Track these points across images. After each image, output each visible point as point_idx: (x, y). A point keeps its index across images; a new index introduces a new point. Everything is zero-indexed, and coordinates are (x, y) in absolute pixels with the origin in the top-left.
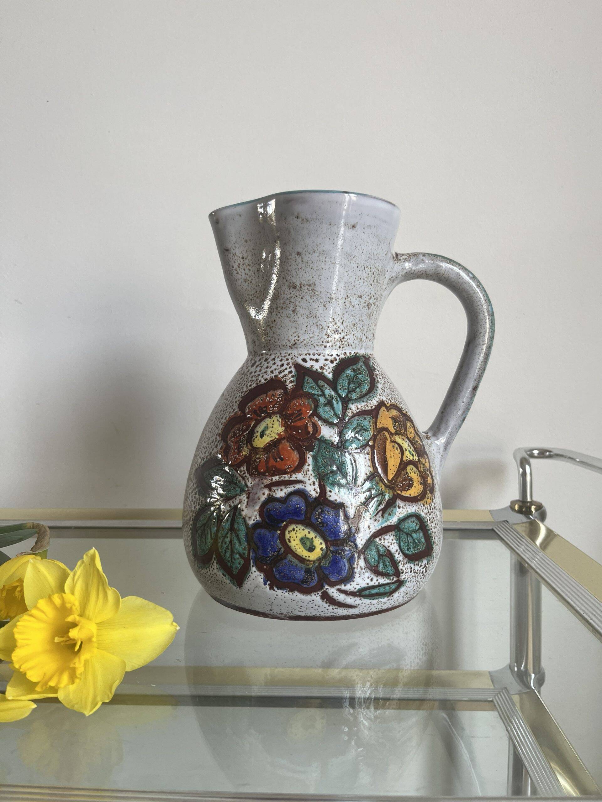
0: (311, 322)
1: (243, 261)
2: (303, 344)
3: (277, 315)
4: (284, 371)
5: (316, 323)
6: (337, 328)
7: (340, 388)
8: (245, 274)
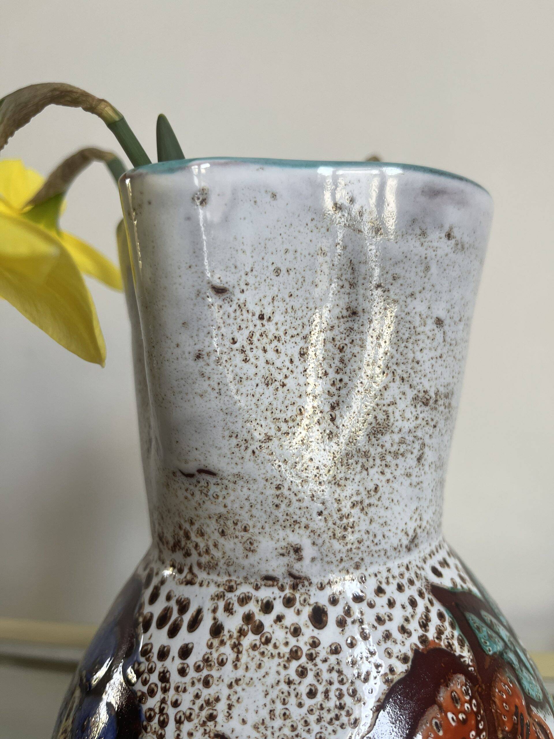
1: (263, 325)
3: (382, 473)
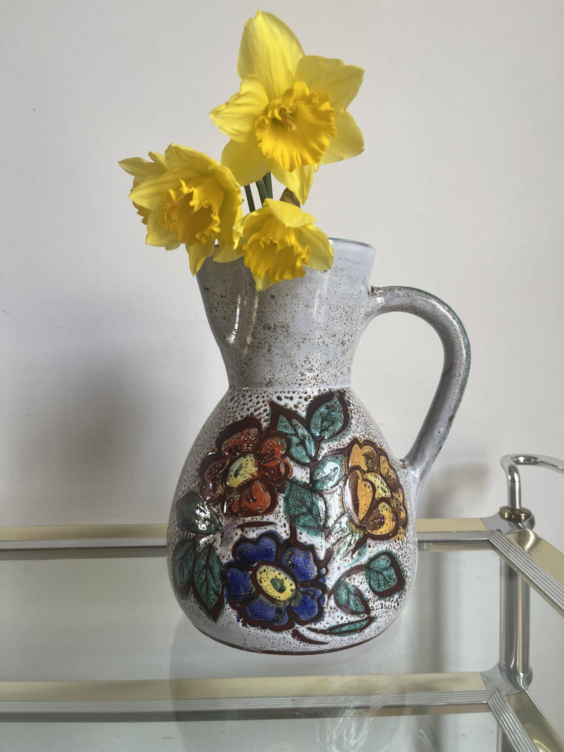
0: (285, 361)
1: (223, 299)
2: (278, 382)
3: (253, 353)
4: (259, 409)
5: (290, 362)
6: (311, 366)
7: (313, 427)
8: (224, 312)
